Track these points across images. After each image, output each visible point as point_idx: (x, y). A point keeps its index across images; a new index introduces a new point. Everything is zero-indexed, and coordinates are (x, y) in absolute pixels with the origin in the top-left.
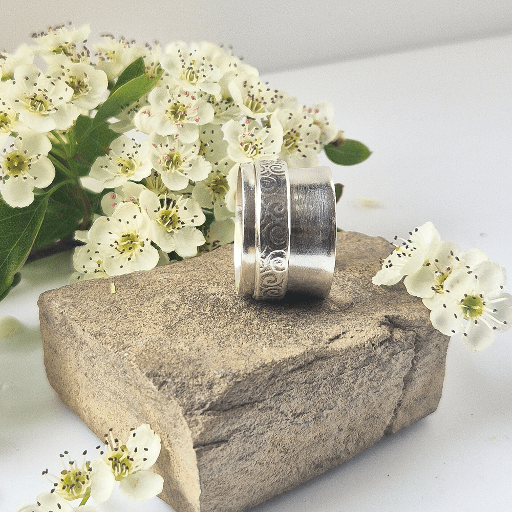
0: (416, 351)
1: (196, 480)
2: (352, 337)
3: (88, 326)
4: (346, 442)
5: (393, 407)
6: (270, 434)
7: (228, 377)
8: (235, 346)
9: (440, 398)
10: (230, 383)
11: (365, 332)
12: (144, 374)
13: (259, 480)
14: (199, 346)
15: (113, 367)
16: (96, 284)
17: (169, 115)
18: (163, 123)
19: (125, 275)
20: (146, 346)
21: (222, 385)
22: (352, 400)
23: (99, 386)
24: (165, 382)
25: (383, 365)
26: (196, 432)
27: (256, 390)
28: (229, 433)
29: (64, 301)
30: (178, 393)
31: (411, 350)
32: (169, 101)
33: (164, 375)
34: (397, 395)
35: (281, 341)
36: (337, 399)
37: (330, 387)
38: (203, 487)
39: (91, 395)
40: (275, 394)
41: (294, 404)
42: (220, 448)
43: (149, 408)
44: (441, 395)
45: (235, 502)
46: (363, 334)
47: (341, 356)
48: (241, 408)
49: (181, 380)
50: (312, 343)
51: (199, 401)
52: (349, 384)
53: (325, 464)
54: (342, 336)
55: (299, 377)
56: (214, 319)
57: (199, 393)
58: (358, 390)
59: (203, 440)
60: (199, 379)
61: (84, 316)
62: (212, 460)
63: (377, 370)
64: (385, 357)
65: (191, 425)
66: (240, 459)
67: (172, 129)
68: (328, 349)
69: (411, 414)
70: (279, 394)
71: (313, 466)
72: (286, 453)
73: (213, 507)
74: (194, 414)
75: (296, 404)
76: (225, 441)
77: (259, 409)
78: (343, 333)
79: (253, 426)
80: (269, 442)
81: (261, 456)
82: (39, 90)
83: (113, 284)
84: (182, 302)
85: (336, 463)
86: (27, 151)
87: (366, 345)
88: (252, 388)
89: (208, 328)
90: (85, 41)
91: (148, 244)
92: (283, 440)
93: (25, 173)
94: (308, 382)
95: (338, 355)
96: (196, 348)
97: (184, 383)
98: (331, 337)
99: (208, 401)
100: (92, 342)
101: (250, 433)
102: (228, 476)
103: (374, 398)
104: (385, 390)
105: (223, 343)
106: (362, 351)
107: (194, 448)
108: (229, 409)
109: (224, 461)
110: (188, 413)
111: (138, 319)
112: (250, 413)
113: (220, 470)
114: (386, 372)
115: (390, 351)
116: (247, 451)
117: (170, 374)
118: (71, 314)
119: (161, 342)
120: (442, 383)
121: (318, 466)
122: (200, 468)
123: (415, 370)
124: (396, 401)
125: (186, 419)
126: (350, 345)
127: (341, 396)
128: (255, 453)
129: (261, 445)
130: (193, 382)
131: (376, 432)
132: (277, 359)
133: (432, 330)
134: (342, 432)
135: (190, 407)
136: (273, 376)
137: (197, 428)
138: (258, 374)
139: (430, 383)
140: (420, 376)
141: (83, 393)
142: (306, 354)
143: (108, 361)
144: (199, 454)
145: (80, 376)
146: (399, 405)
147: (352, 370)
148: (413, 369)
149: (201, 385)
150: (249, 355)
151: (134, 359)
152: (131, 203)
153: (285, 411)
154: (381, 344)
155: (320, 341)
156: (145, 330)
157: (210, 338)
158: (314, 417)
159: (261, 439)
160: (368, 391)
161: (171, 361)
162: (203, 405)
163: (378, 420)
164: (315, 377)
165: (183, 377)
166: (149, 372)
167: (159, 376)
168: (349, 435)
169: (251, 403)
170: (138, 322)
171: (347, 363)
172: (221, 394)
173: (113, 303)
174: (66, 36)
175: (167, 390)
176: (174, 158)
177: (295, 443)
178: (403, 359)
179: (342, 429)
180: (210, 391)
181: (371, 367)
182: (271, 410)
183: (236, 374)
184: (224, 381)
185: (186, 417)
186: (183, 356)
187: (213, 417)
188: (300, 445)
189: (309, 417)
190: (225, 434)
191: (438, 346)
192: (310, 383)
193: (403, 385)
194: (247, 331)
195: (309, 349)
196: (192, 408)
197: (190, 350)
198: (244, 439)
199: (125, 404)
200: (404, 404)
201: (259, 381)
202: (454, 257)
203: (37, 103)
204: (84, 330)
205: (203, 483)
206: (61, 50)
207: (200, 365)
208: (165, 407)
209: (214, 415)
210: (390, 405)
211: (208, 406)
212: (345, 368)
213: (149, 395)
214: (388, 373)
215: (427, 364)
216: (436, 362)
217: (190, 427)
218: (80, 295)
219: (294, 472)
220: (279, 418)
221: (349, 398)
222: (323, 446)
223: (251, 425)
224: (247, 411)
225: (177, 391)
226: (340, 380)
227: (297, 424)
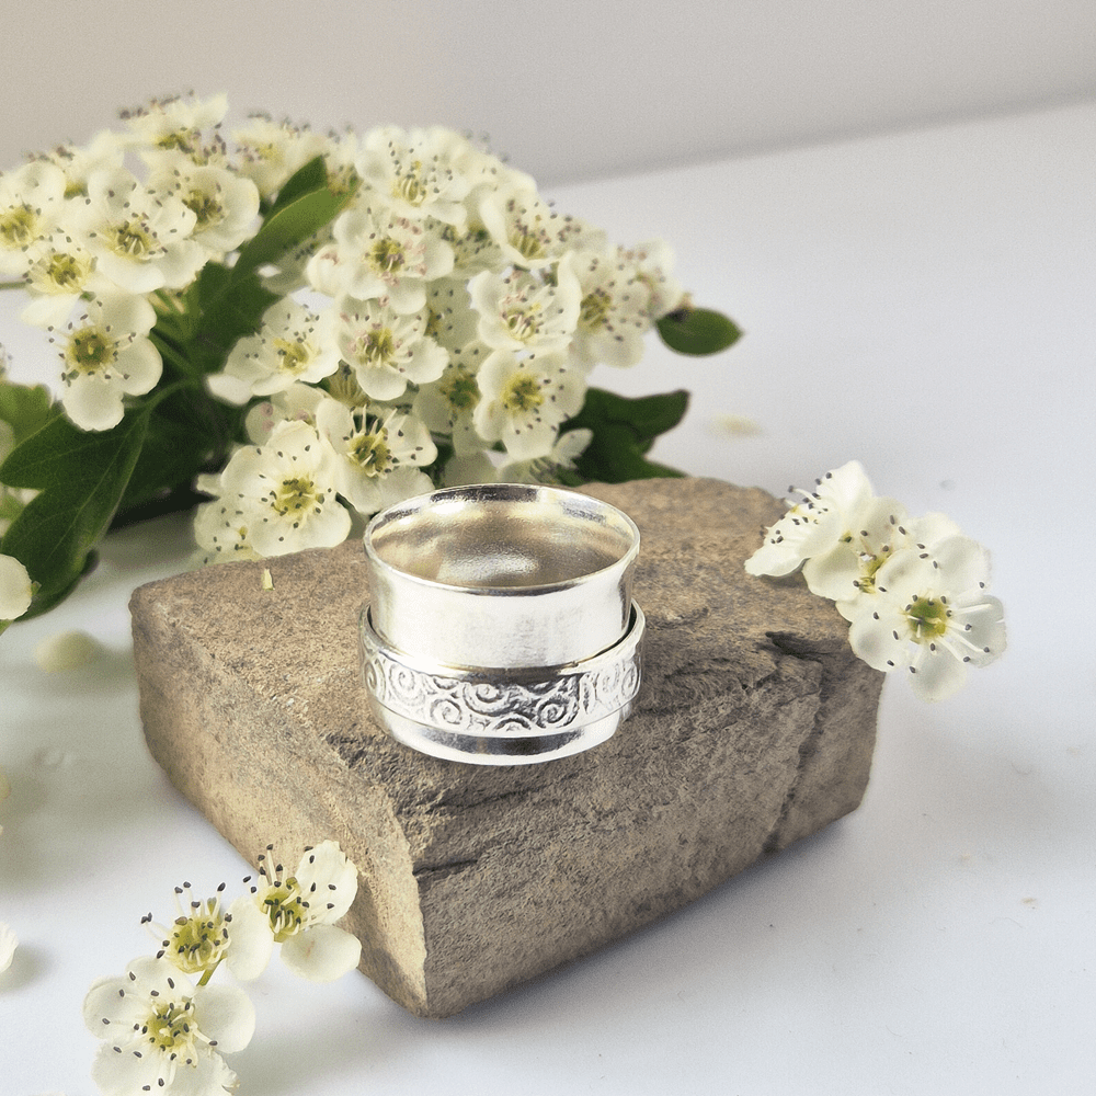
0: (824, 698)
1: (417, 934)
2: (706, 673)
3: (220, 648)
4: (693, 865)
5: (780, 801)
6: (554, 848)
9: (866, 783)
12: (324, 738)
13: (533, 933)
15: (267, 723)
16: (237, 572)
17: (371, 262)
18: (360, 276)
19: (289, 556)
20: (328, 685)
22: (706, 788)
23: (242, 758)
24: (362, 753)
25: (762, 724)
26: (419, 846)
28: (478, 847)
29: (178, 602)
30: (386, 773)
31: (815, 697)
32: (373, 236)
33: (361, 740)
34: (787, 777)
36: (678, 786)
37: (665, 762)
38: (430, 946)
39: (226, 776)
40: (563, 776)
41: (598, 794)
42: (462, 875)
43: (332, 800)
44: (868, 779)
45: (489, 973)
48: (501, 801)
51: (425, 787)
52: (699, 758)
53: (654, 902)
54: (688, 670)
57: (424, 773)
58: (715, 770)
59: (432, 860)
61: (213, 630)
62: (447, 896)
63: (751, 733)
64: (766, 710)
65: (409, 832)
66: (499, 895)
67: (376, 287)
69: (813, 813)
70: (570, 777)
71: (632, 908)
72: (583, 884)
73: (449, 982)
74: (414, 813)
75: (603, 794)
76: (471, 862)
77: (534, 804)
78: (690, 665)
80: (552, 864)
81: (539, 889)
82: (135, 215)
83: (267, 572)
85: (674, 902)
86: (112, 327)
87: (732, 688)
90: (218, 126)
91: (330, 498)
92: (577, 860)
93: (108, 368)
94: (624, 753)
95: (679, 706)
97: (397, 755)
98: (667, 672)
99: (440, 787)
100: (228, 679)
101: (519, 846)
102: (477, 926)
103: (745, 785)
104: (767, 770)
106: (724, 699)
107: (415, 873)
108: (479, 803)
109: (470, 898)
110: (404, 810)
111: (313, 635)
112: (518, 811)
113: (462, 916)
114: (767, 736)
115: (776, 698)
116: (512, 881)
117: (371, 738)
118: (190, 627)
120: (871, 756)
121: (642, 908)
122: (425, 910)
123: (821, 733)
124: (785, 790)
125: (400, 821)
127: (684, 779)
128: (528, 884)
129: (538, 869)
131: (748, 846)
133: (851, 660)
134: (686, 846)
135: (408, 799)
137: (419, 837)
139: (849, 755)
140: (829, 743)
141: (211, 772)
143: (258, 713)
144: (423, 886)
145: (206, 740)
146: (791, 796)
147: (704, 732)
148: (818, 732)
151: (306, 709)
152: (302, 422)
153: (583, 808)
154: (759, 684)
156: (325, 657)
158: (634, 818)
159: (537, 858)
160: (734, 771)
162: (431, 796)
163: (752, 824)
164: (637, 745)
166: (333, 734)
167: (352, 742)
168: (699, 852)
169: (520, 793)
170: (313, 642)
171: (695, 720)
172: (464, 775)
173: (267, 607)
174: (184, 116)
175: (365, 767)
176: (381, 340)
177: (599, 867)
178: (799, 712)
179: (685, 841)
180: (443, 770)
181: (740, 727)
182: (557, 805)
185: (401, 817)
187: (449, 818)
188: (608, 870)
189: (626, 818)
190: (471, 850)
191: (864, 688)
192: (627, 757)
193: (798, 761)
196: (411, 802)
198: (505, 859)
199: (287, 792)
200: (802, 794)
202: (896, 528)
203: (130, 238)
204: (213, 656)
205: (430, 937)
206: (174, 141)
208: (361, 799)
209: (452, 814)
210: (774, 797)
211: (440, 797)
212: (694, 729)
213: (332, 776)
214: (771, 737)
215: (842, 723)
216: (858, 720)
217: (407, 836)
218: (207, 590)
219: (597, 919)
220: (571, 820)
221: (700, 783)
222: (652, 871)
223: (519, 833)
224: (512, 807)
225: (385, 770)
226: (684, 751)
227: (604, 831)
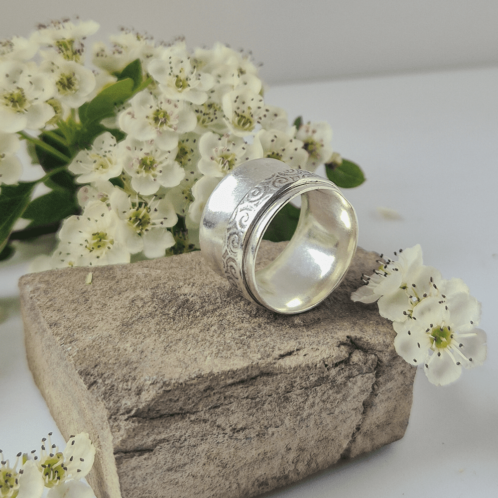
0: (377, 376)
2: (305, 355)
3: (49, 314)
4: (296, 462)
5: (351, 431)
6: (204, 447)
7: (158, 385)
8: (180, 352)
9: (407, 425)
10: (159, 391)
11: (320, 351)
12: (77, 372)
13: (192, 493)
14: (144, 348)
15: (61, 358)
16: (76, 272)
20: (94, 341)
21: (151, 392)
22: (302, 420)
24: (95, 382)
25: (337, 387)
26: (118, 438)
27: (189, 400)
28: (154, 442)
29: (39, 285)
30: (106, 396)
31: (371, 375)
32: (151, 107)
33: (96, 374)
34: (356, 419)
35: (228, 352)
36: (285, 418)
37: (276, 404)
38: (124, 495)
39: (51, 383)
40: (210, 407)
41: (234, 419)
42: (144, 457)
43: (85, 405)
44: (408, 423)
46: (317, 353)
47: (289, 374)
48: (170, 418)
49: (112, 382)
50: (260, 357)
52: (298, 403)
53: (270, 482)
54: (295, 353)
55: (239, 391)
56: (174, 320)
57: (127, 398)
58: (309, 411)
59: (125, 447)
60: (129, 383)
61: (50, 303)
62: (135, 468)
63: (331, 392)
64: (340, 379)
65: (114, 430)
66: (169, 470)
68: (275, 366)
69: (372, 440)
70: (215, 408)
71: (256, 484)
72: (224, 467)
74: (118, 419)
75: (237, 418)
76: (149, 450)
77: (191, 421)
78: (297, 350)
79: (183, 438)
80: (203, 455)
81: (194, 469)
82: (18, 88)
83: (90, 274)
84: (150, 299)
85: (283, 482)
87: (318, 366)
88: (183, 398)
89: (163, 330)
92: (220, 454)
94: (250, 397)
95: (285, 373)
96: (140, 349)
97: (113, 386)
98: (282, 353)
99: (133, 407)
101: (181, 444)
102: (154, 486)
103: (327, 420)
104: (341, 413)
105: (171, 347)
106: (313, 371)
107: (115, 454)
108: (157, 418)
109: (150, 470)
110: (113, 417)
111: (100, 312)
112: (180, 424)
113: (144, 479)
114: (341, 395)
115: (346, 374)
116: (178, 462)
117: (102, 375)
118: (39, 300)
119: (110, 339)
120: (409, 410)
121: (264, 484)
122: (120, 475)
123: (376, 395)
124: (354, 425)
125: (109, 423)
126: (300, 363)
127: (289, 414)
128: (188, 465)
129: (194, 457)
130: (123, 385)
131: (330, 455)
132: (215, 371)
133: (395, 357)
134: (291, 451)
135: (116, 411)
136: (209, 388)
137: (118, 433)
138: (192, 385)
139: (395, 409)
140: (381, 401)
142: (250, 369)
144: (118, 461)
146: (358, 429)
147: (301, 389)
148: (374, 393)
149: (130, 390)
150: (190, 362)
151: (75, 354)
153: (223, 425)
154: (336, 365)
155: (268, 356)
157: (160, 340)
158: (257, 433)
159: (193, 451)
160: (321, 412)
161: (109, 361)
162: (129, 411)
163: (333, 442)
164: (258, 393)
165: (114, 379)
166: (82, 369)
167: (91, 375)
168: (299, 455)
169: (182, 414)
170: (98, 315)
171: (295, 382)
172: (148, 401)
173: (83, 293)
175: (96, 390)
176: (148, 162)
177: (234, 459)
178: (361, 384)
179: (290, 449)
180: (138, 397)
181: (324, 388)
182: (206, 422)
183: (167, 383)
184: (153, 388)
185: (111, 421)
186: (124, 356)
187: (137, 425)
188: (240, 461)
189: (252, 433)
190: (150, 443)
191: (404, 372)
192: (252, 399)
193: (362, 410)
194: (200, 337)
195: (254, 363)
196: (117, 413)
197: (133, 351)
198: (173, 449)
200: (365, 428)
201: (191, 392)
204: (44, 318)
205: (124, 490)
207: (136, 368)
208: (95, 408)
209: (139, 422)
210: (347, 428)
211: (133, 412)
212: (293, 387)
214: (344, 395)
215: (390, 390)
216: (401, 389)
217: (112, 432)
218: (57, 281)
219: (233, 488)
220: (215, 432)
221: (299, 418)
222: (269, 464)
223: (181, 436)
224: (176, 421)
225: (106, 393)
226: (287, 399)
227: (236, 439)
